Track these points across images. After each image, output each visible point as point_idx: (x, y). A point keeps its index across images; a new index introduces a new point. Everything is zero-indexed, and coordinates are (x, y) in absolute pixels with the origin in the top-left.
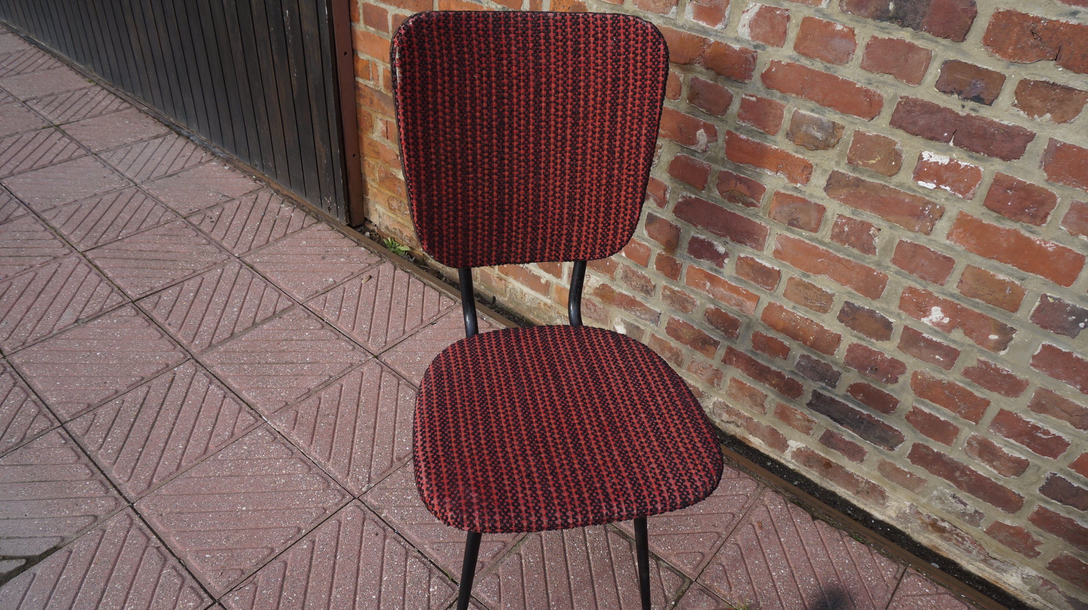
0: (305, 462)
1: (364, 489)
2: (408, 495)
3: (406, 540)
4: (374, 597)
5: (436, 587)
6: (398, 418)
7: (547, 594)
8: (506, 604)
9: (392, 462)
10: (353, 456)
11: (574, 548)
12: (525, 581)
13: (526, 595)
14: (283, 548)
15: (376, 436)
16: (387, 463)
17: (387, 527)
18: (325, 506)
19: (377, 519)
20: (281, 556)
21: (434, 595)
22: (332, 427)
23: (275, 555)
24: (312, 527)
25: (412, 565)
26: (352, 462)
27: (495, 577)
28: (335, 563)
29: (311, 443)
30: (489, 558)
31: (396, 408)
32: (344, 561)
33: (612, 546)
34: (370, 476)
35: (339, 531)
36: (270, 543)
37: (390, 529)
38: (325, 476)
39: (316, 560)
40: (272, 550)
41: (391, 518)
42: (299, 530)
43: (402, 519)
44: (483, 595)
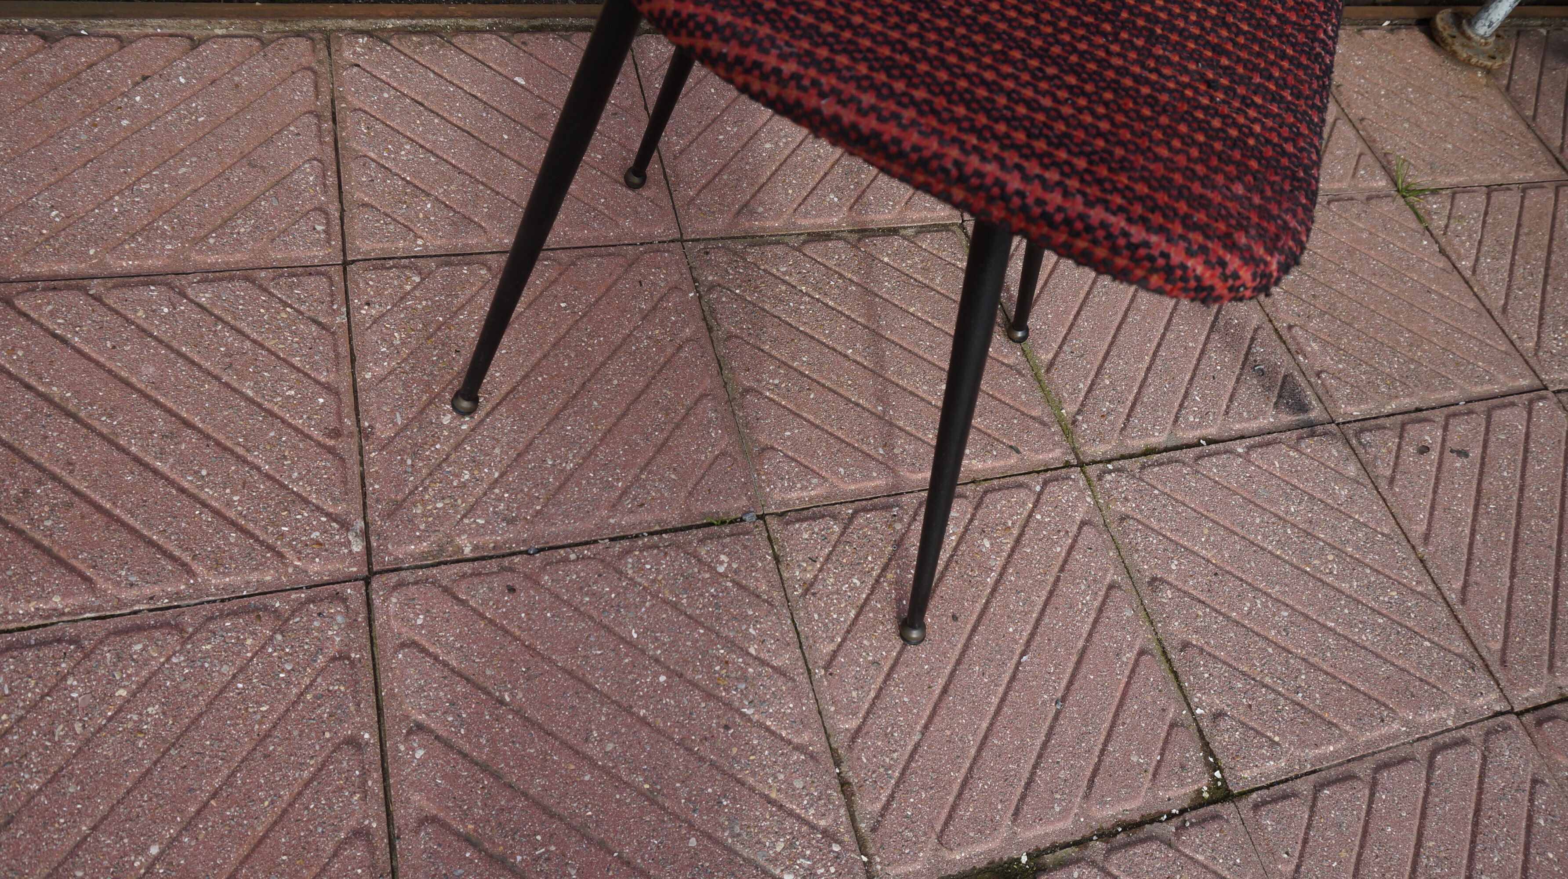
0: (140, 629)
1: (358, 547)
2: (458, 476)
3: (569, 546)
4: (662, 678)
5: (723, 557)
6: (207, 365)
7: (857, 405)
8: (837, 473)
9: (331, 450)
10: (232, 514)
11: (796, 310)
12: (811, 418)
13: (839, 434)
14: (377, 807)
15: (221, 438)
16: (325, 462)
17: (506, 562)
18: (332, 652)
19: (467, 568)
20: (399, 822)
21: (737, 572)
22: (86, 508)
23: (383, 833)
24: (372, 712)
25: (639, 568)
26: (251, 526)
27: (769, 454)
28: (518, 713)
29: (87, 579)
30: (722, 438)
31: (169, 347)
32: (529, 690)
33: (831, 263)
34: (328, 515)
35: (436, 658)
36: (338, 830)
37: (517, 559)
38: (235, 605)
39: (480, 747)
40: (361, 833)
41: (489, 540)
42: (353, 742)
43: (511, 521)
44: (794, 495)
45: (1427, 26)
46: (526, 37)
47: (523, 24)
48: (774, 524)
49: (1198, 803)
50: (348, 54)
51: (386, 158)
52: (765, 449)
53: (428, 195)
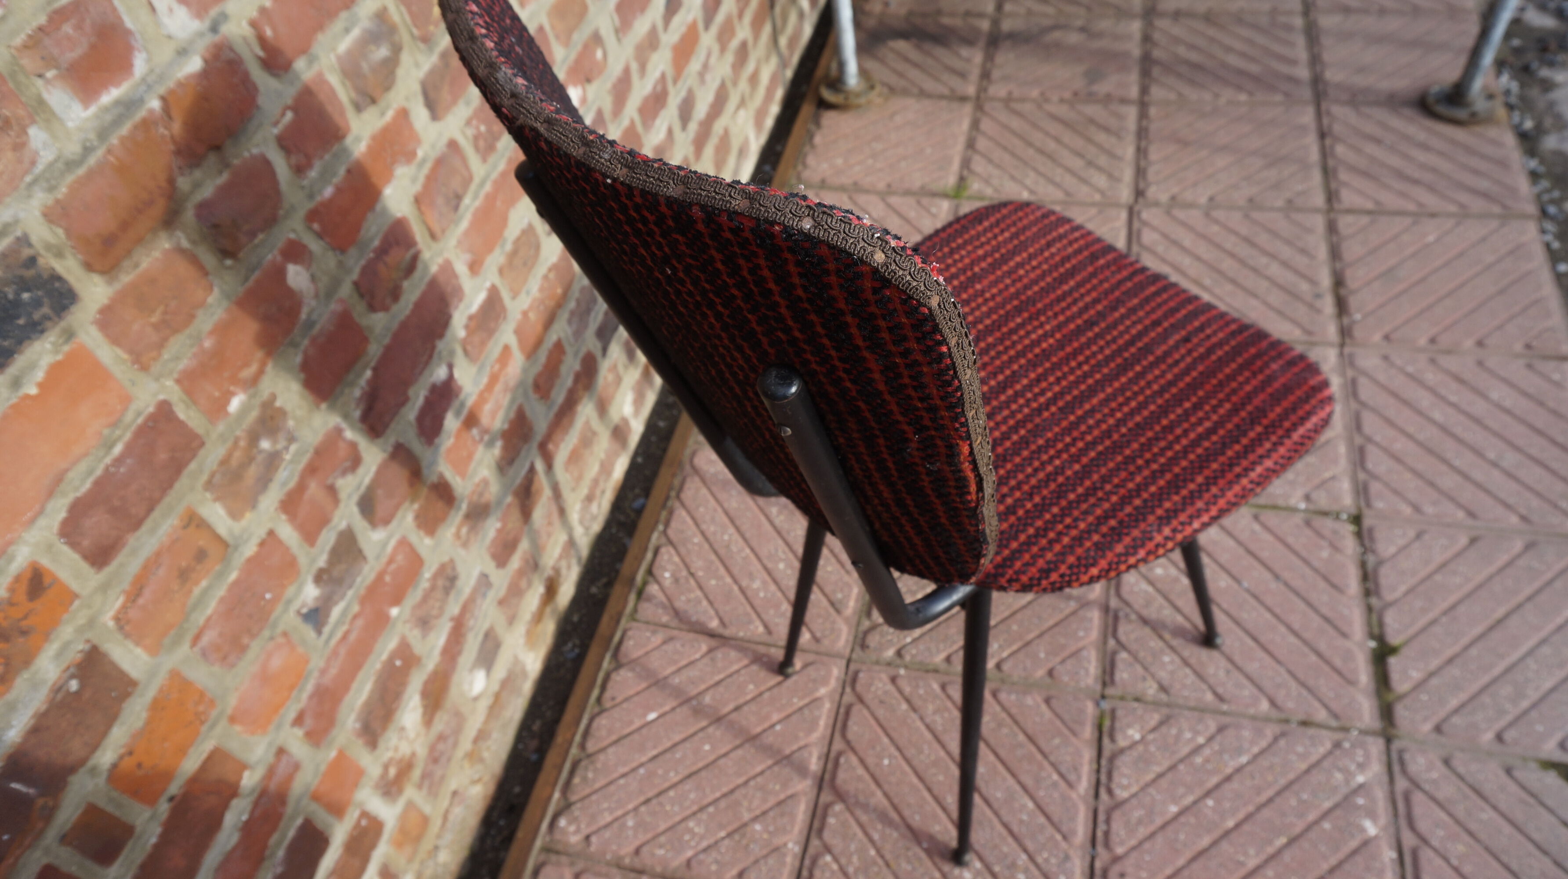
3: (1095, 827)
4: (1210, 803)
5: (1130, 732)
8: (1082, 637)
13: (1051, 623)
37: (1098, 865)
43: (1067, 858)
44: (1092, 670)
45: (823, 105)
46: (608, 694)
47: (596, 693)
48: (1110, 691)
49: (1359, 535)
50: (575, 839)
51: (698, 844)
52: (1050, 673)
53: (745, 825)
